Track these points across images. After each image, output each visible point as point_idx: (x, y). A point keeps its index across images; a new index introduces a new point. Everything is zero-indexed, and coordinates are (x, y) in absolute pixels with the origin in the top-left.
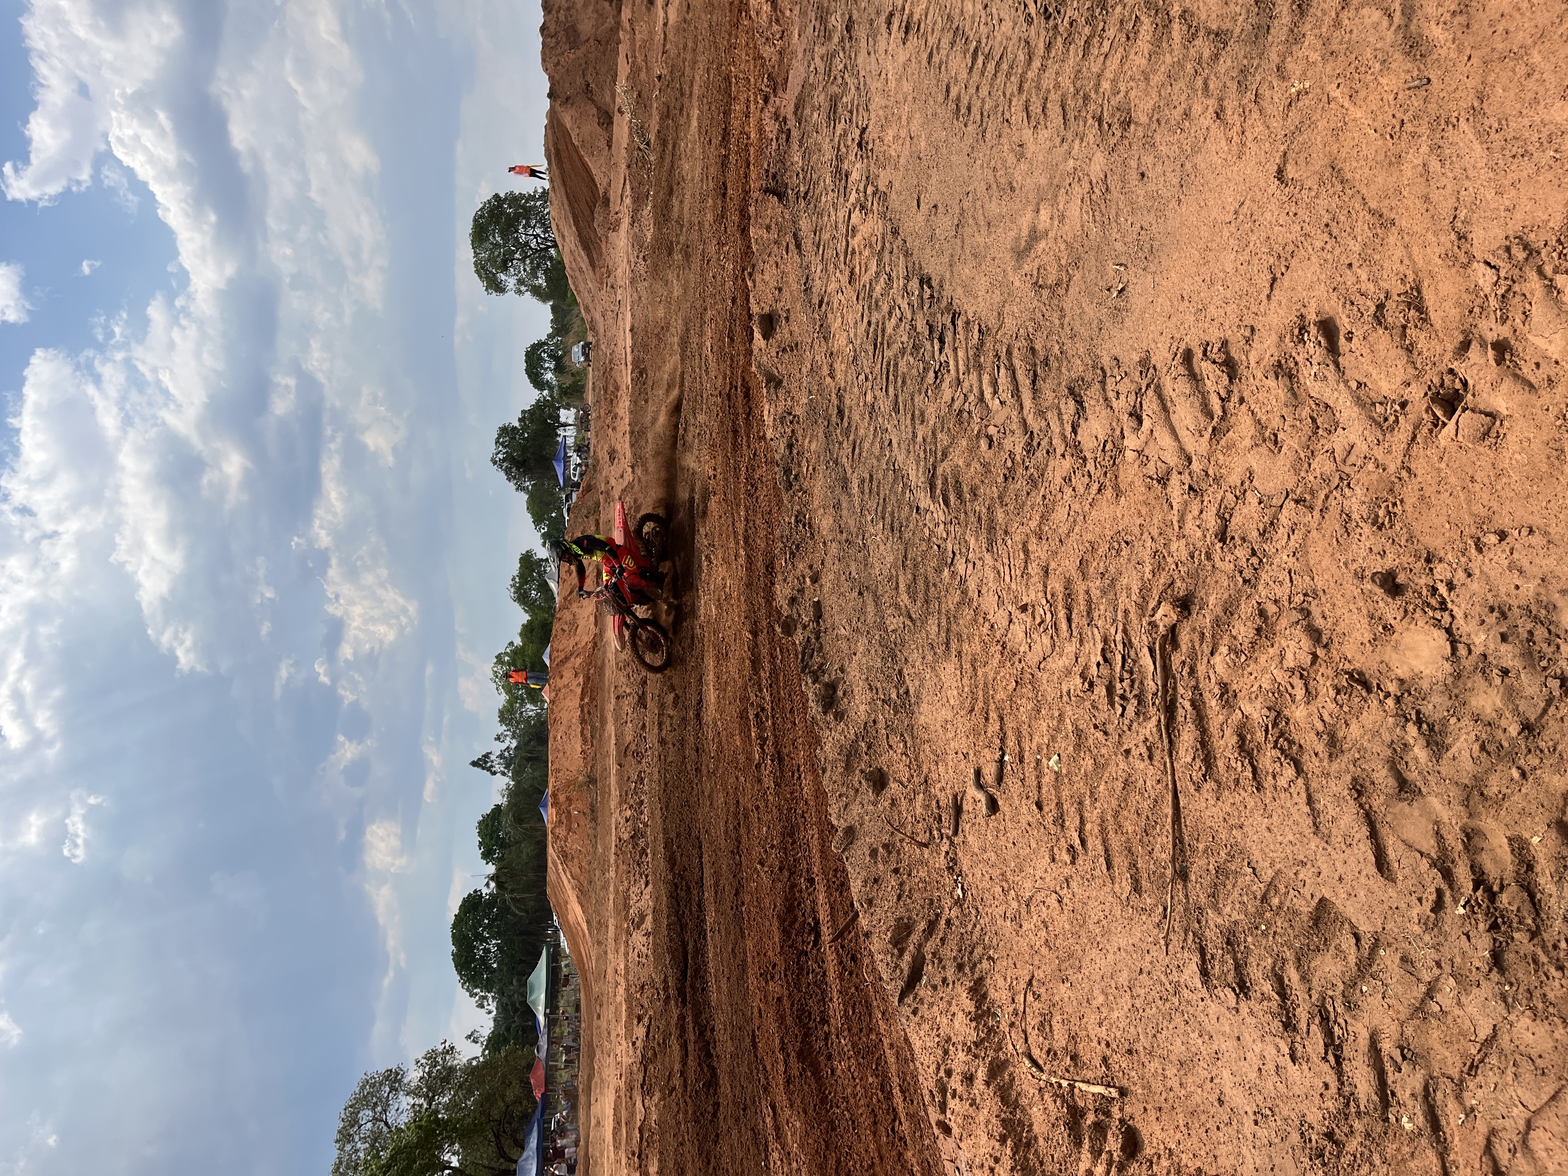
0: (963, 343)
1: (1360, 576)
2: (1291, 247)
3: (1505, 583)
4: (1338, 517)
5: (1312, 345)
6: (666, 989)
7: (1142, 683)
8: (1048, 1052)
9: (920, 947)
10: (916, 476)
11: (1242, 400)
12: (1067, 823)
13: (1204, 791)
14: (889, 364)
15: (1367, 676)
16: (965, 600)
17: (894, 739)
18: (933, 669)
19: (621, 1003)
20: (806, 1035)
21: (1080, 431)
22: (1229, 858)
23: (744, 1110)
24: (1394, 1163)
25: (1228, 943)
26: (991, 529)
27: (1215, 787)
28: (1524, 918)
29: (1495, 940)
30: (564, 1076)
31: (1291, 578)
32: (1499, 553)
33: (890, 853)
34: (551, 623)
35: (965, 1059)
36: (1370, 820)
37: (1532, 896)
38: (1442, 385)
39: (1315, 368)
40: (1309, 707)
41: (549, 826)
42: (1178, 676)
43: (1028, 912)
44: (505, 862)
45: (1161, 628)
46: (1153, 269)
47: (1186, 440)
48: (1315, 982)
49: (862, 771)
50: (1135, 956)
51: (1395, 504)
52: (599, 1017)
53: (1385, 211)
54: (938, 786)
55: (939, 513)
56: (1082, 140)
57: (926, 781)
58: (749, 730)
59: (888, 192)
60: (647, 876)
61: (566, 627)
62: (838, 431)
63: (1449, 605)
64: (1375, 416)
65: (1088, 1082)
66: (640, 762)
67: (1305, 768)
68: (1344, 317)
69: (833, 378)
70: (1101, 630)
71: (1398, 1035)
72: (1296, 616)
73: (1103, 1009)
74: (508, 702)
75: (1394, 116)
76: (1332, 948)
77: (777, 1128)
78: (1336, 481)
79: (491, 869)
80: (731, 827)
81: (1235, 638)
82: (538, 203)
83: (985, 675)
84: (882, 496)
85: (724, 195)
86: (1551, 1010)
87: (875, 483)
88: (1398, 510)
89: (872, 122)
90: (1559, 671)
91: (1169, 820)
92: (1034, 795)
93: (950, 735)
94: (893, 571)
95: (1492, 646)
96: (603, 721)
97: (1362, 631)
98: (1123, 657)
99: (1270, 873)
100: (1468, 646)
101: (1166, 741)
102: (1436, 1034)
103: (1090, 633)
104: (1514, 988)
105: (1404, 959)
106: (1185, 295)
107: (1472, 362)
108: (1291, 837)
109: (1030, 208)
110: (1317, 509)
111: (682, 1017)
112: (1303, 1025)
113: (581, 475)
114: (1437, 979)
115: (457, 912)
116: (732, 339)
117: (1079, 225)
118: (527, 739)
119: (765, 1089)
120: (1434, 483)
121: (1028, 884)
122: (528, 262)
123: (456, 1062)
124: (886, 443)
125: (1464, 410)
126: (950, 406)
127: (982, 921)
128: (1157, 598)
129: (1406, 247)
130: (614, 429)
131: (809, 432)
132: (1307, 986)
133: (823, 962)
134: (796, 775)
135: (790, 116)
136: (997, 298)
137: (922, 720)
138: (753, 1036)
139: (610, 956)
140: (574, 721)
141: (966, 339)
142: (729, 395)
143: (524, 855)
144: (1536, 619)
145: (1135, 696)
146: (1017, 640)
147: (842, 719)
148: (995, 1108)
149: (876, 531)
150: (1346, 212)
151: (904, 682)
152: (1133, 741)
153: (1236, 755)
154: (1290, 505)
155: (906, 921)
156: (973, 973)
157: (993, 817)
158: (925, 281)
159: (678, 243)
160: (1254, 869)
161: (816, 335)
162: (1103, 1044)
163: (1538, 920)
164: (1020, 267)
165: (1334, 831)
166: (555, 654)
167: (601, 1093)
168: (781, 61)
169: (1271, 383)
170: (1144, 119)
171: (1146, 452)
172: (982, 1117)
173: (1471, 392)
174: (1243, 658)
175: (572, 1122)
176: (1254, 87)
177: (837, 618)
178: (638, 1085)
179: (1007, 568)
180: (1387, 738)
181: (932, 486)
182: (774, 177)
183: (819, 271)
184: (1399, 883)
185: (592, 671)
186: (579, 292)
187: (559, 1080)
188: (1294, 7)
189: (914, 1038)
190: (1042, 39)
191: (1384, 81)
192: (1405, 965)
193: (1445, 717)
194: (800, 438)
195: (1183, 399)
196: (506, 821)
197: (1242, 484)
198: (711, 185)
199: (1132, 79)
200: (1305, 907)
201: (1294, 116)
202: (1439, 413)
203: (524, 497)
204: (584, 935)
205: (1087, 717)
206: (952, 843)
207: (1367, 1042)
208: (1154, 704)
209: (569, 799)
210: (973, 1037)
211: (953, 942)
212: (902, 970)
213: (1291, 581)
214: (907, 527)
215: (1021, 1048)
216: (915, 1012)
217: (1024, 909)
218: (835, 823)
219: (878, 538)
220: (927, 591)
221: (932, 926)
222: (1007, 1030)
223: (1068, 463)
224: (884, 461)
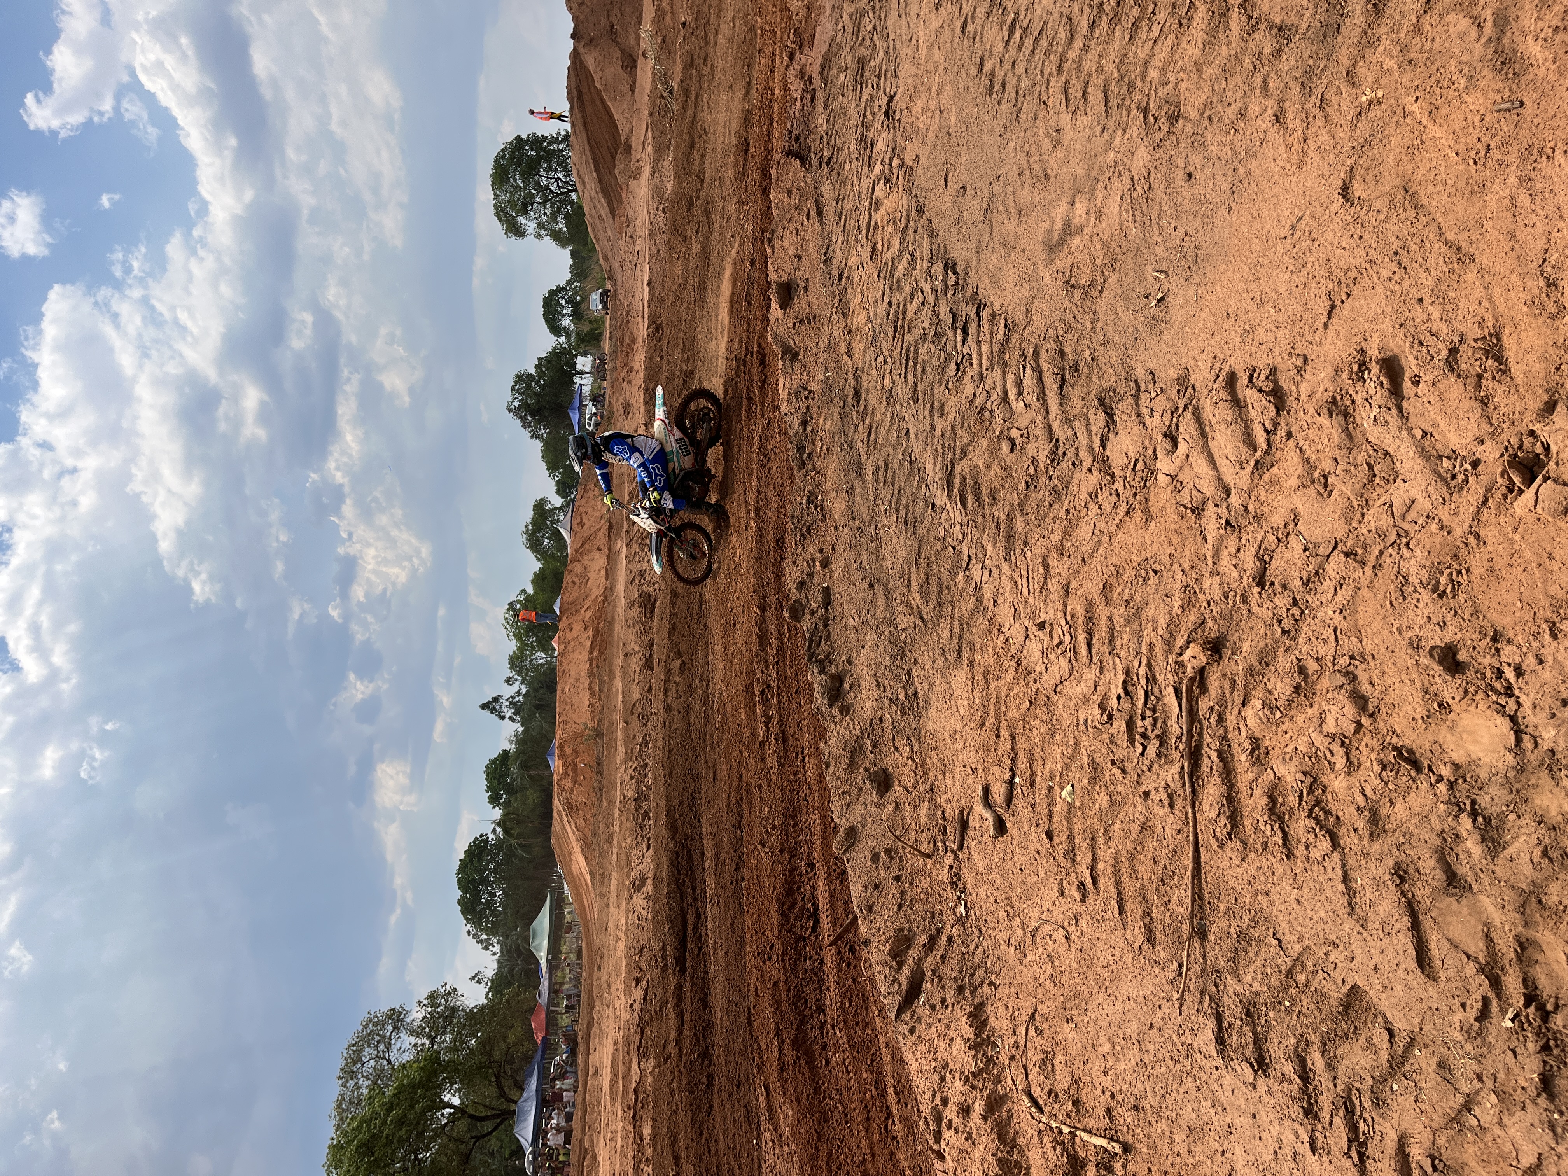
0: (988, 336)
1: (1415, 646)
2: (1353, 274)
4: (1394, 578)
5: (1373, 385)
6: (664, 957)
7: (1165, 723)
8: (1050, 1093)
9: (919, 961)
10: (933, 471)
11: (1289, 435)
12: (1079, 858)
13: (1228, 849)
14: (908, 349)
15: (1417, 755)
16: (979, 608)
17: (901, 742)
18: (943, 674)
19: (621, 958)
20: (802, 1022)
21: (1109, 446)
22: (1253, 924)
23: (738, 1086)
25: (1248, 1014)
26: (1010, 537)
27: (1241, 848)
29: (1545, 1062)
30: (565, 1021)
31: (1336, 637)
33: (892, 858)
34: (563, 573)
35: (962, 1089)
36: (1412, 909)
38: (1520, 447)
39: (1375, 411)
40: (1351, 779)
41: (556, 778)
42: (1205, 722)
43: (1034, 943)
44: (511, 808)
45: (1189, 670)
46: (1197, 280)
47: (1225, 469)
48: (1341, 1072)
49: (866, 770)
50: (1145, 1008)
51: (1459, 573)
52: (599, 968)
53: (1463, 244)
54: (945, 797)
55: (956, 515)
56: (1124, 131)
57: (932, 789)
58: (755, 705)
59: (914, 167)
60: (649, 839)
61: (576, 580)
62: (854, 413)
63: (1516, 692)
64: (1441, 470)
65: (1090, 1132)
66: (645, 725)
67: (1342, 842)
68: (1411, 358)
69: (850, 356)
70: (1124, 661)
71: (1429, 1143)
72: (1340, 679)
73: (1108, 1058)
74: (519, 648)
75: (1479, 139)
76: (1362, 1039)
77: (770, 1109)
78: (1393, 537)
79: (498, 814)
80: (734, 801)
81: (1270, 692)
82: (561, 147)
83: (998, 689)
84: (897, 487)
85: (746, 151)
87: (890, 472)
88: (1463, 579)
89: (900, 90)
91: (1189, 874)
92: (1044, 822)
93: (959, 746)
94: (905, 566)
96: (612, 676)
97: (1414, 706)
98: (1146, 693)
99: (1298, 948)
100: (1535, 738)
101: (1189, 791)
102: (1471, 1149)
103: (1111, 663)
105: (1441, 1065)
106: (1231, 312)
107: (1557, 426)
108: (1322, 914)
109: (1065, 200)
110: (1370, 564)
111: (679, 987)
112: (1325, 1114)
113: (597, 425)
114: (1477, 1092)
115: (462, 856)
116: (749, 303)
117: (1117, 224)
118: (536, 687)
119: (759, 1069)
120: (1506, 555)
121: (1035, 914)
122: (548, 205)
123: (458, 1003)
124: (903, 432)
125: (1546, 479)
126: (972, 401)
127: (984, 943)
128: (1186, 637)
129: (1487, 287)
130: (629, 382)
131: (825, 410)
132: (1333, 1074)
133: (821, 949)
134: (800, 756)
135: (816, 75)
136: (1025, 292)
137: (930, 726)
138: (749, 1013)
139: (612, 909)
140: (582, 674)
141: (991, 333)
142: (744, 361)
143: (530, 801)
145: (1157, 736)
146: (1033, 659)
147: (847, 713)
148: (991, 1146)
149: (890, 523)
150: (1418, 241)
151: (913, 683)
152: (1152, 783)
153: (1266, 818)
154: (1338, 558)
155: (906, 932)
156: (973, 998)
157: (1000, 839)
158: (950, 266)
159: (698, 198)
160: (1280, 941)
161: (834, 310)
162: (1108, 1094)
164: (1051, 262)
165: (1372, 917)
166: (566, 605)
167: (600, 1043)
168: (809, 15)
169: (1324, 420)
170: (1193, 114)
171: (1180, 478)
172: (978, 1152)
173: (1554, 460)
174: (1278, 715)
175: (571, 1065)
176: (1320, 90)
177: (845, 606)
178: (633, 1047)
179: (1025, 580)
180: (1437, 825)
181: (950, 485)
182: (797, 139)
183: (840, 241)
184: (1442, 985)
185: (601, 625)
186: (598, 240)
187: (560, 1024)
188: (1369, 6)
189: (909, 1058)
190: (1085, 17)
191: (1469, 100)
192: (1442, 1072)
193: (1503, 812)
194: (815, 416)
195: (1224, 426)
196: (514, 766)
197: (1285, 526)
198: (733, 139)
199: (1183, 69)
200: (1336, 993)
201: (1364, 129)
202: (1517, 480)
203: (538, 445)
204: (587, 886)
205: (1104, 751)
206: (956, 857)
207: (1395, 1145)
208: (1177, 748)
209: (575, 752)
210: (971, 1066)
211: (954, 960)
212: (900, 985)
213: (1337, 641)
214: (922, 523)
215: (1021, 1084)
216: (912, 1031)
217: (1029, 940)
218: (837, 821)
219: (891, 530)
220: (940, 593)
221: (932, 941)
222: (1007, 1062)
223: (1095, 478)
224: (900, 451)
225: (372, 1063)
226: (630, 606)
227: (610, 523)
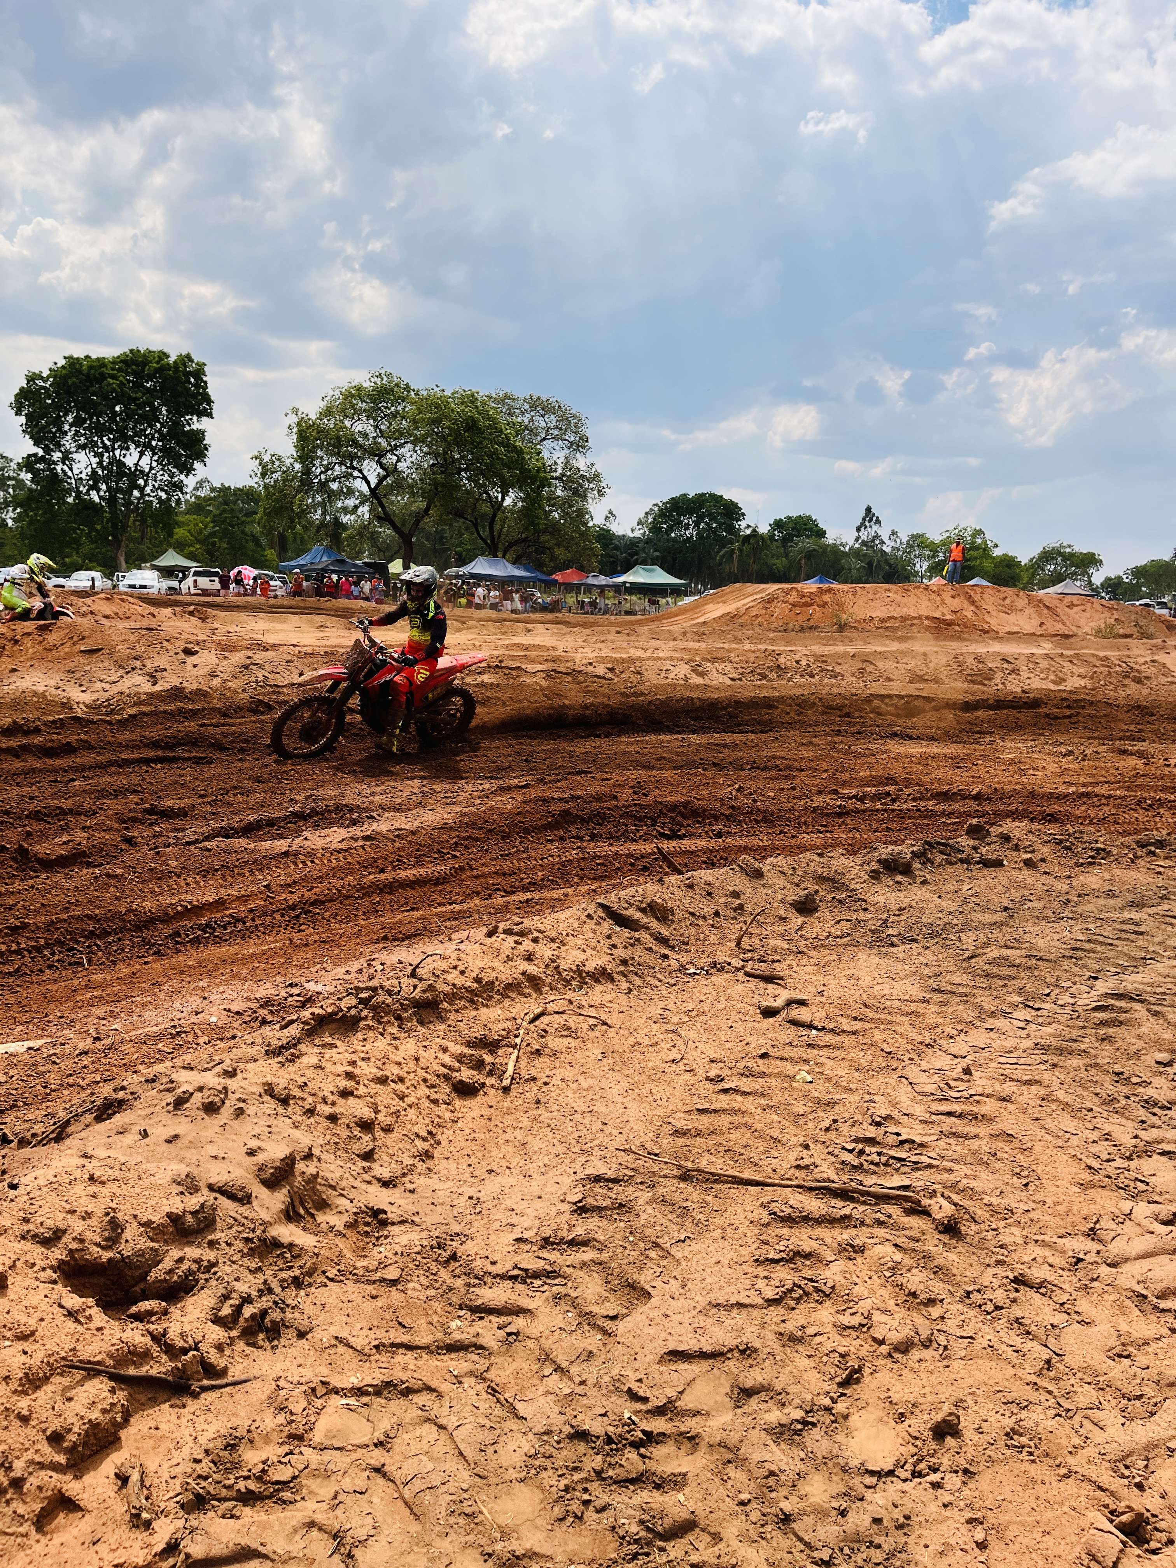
1: (958, 1404)
3: (933, 1537)
4: (1026, 1398)
6: (635, 694)
7: (874, 1173)
8: (545, 1031)
9: (646, 928)
10: (1133, 982)
12: (745, 1079)
13: (761, 1210)
15: (855, 1386)
16: (983, 1014)
17: (845, 927)
18: (915, 973)
19: (627, 653)
20: (583, 820)
21: (1164, 1159)
22: (696, 1221)
23: (526, 761)
24: (425, 1306)
25: (621, 1205)
26: (1061, 1051)
27: (762, 1222)
28: (614, 1469)
29: (598, 1437)
30: (571, 600)
31: (965, 1338)
32: (964, 1539)
33: (735, 910)
34: (1015, 586)
35: (546, 956)
36: (717, 1355)
37: (633, 1481)
38: (1156, 1529)
40: (831, 1326)
41: (799, 586)
42: (877, 1208)
43: (667, 1031)
44: (769, 542)
45: (928, 1202)
47: (1137, 1266)
48: (581, 1273)
49: (817, 892)
50: (618, 1120)
51: (1031, 1454)
52: (618, 632)
54: (794, 964)
55: (1086, 1000)
57: (800, 953)
58: (874, 786)
60: (740, 679)
61: (1008, 601)
63: (917, 1480)
64: (1134, 1458)
65: (517, 1061)
66: (853, 675)
67: (772, 1308)
70: (934, 1143)
71: (528, 1333)
72: (925, 1333)
73: (576, 1084)
74: (932, 543)
76: (607, 1294)
77: (509, 789)
78: (1066, 1404)
79: (764, 529)
80: (778, 763)
81: (909, 1270)
83: (900, 1024)
84: (1115, 942)
86: (533, 1471)
87: (1133, 937)
88: (1025, 1456)
90: (836, 1562)
91: (737, 1174)
92: (775, 1052)
93: (843, 981)
94: (1027, 945)
95: (870, 1508)
96: (902, 639)
97: (901, 1393)
98: (903, 1160)
99: (679, 1255)
100: (874, 1487)
101: (814, 1184)
102: (526, 1366)
103: (932, 1131)
104: (555, 1444)
105: (591, 1354)
108: (708, 1280)
110: (1038, 1380)
112: (545, 1254)
114: (570, 1379)
115: (726, 497)
118: (892, 562)
119: (541, 780)
120: (1049, 1496)
121: (692, 1035)
123: (590, 500)
125: (1124, 1543)
127: (663, 988)
128: (961, 1203)
132: (578, 1266)
133: (645, 840)
134: (823, 829)
137: (862, 956)
138: (586, 773)
139: (672, 644)
140: (905, 609)
143: (775, 561)
144: (891, 1555)
145: (862, 1164)
146: (933, 1059)
147: (872, 877)
148: (502, 977)
149: (1077, 932)
151: (903, 943)
152: (817, 1154)
153: (791, 1247)
154: (1046, 1354)
155: (671, 918)
156: (618, 973)
157: (758, 1011)
160: (683, 1241)
162: (546, 1080)
163: (610, 1481)
165: (710, 1320)
166: (979, 590)
167: (553, 633)
171: (1128, 1222)
172: (498, 965)
173: (1142, 1554)
174: (888, 1274)
175: (532, 607)
177: (983, 882)
178: (555, 666)
179: (1015, 1061)
180: (792, 1390)
181: (1119, 996)
184: (657, 1366)
185: (957, 628)
187: (568, 596)
189: (568, 913)
192: (585, 1354)
193: (806, 1447)
196: (807, 543)
197: (1076, 1312)
200: (645, 1279)
202: (1124, 1518)
204: (693, 619)
205: (846, 1115)
206: (738, 969)
207: (525, 1306)
208: (852, 1180)
209: (825, 604)
210: (564, 965)
211: (648, 958)
212: (626, 909)
213: (962, 1337)
214: (1076, 965)
215: (551, 1007)
216: (589, 916)
217: (671, 1027)
218: (768, 861)
219: (1066, 933)
220: (1000, 977)
221: (663, 941)
222: (567, 997)
223: (1127, 1140)
224: (1157, 948)
225: (543, 424)
226: (979, 659)
227: (1072, 636)
